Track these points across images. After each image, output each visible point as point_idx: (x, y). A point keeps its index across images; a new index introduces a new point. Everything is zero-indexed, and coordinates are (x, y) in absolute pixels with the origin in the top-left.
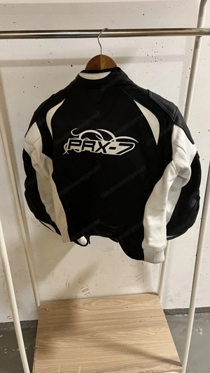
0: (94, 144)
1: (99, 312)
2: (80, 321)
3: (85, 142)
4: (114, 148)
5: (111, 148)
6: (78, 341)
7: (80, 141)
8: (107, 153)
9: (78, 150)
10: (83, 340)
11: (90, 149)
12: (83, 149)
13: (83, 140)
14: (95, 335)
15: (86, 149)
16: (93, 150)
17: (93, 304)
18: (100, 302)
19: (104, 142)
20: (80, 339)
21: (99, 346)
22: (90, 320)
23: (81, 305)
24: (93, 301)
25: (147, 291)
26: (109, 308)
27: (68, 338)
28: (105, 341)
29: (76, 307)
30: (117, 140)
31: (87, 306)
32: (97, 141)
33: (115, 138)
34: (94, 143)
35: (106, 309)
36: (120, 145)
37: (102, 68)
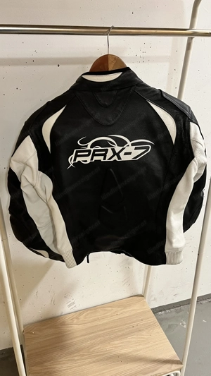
0: (106, 153)
1: (89, 325)
2: (72, 339)
3: (95, 151)
4: (130, 153)
5: (126, 154)
6: (74, 360)
7: (89, 151)
8: (122, 160)
9: (86, 161)
10: (80, 358)
11: (101, 158)
12: (92, 159)
13: (92, 150)
14: (91, 351)
15: (96, 158)
16: (105, 159)
17: (82, 317)
18: (88, 314)
19: (117, 149)
20: (76, 358)
21: (98, 361)
22: (83, 336)
23: (69, 321)
24: (80, 314)
25: (133, 295)
26: (98, 319)
27: (63, 359)
28: (103, 355)
29: (63, 324)
30: (132, 145)
31: (75, 321)
32: (109, 149)
33: (129, 143)
34: (107, 151)
35: (95, 320)
36: (136, 149)
37: (111, 69)
